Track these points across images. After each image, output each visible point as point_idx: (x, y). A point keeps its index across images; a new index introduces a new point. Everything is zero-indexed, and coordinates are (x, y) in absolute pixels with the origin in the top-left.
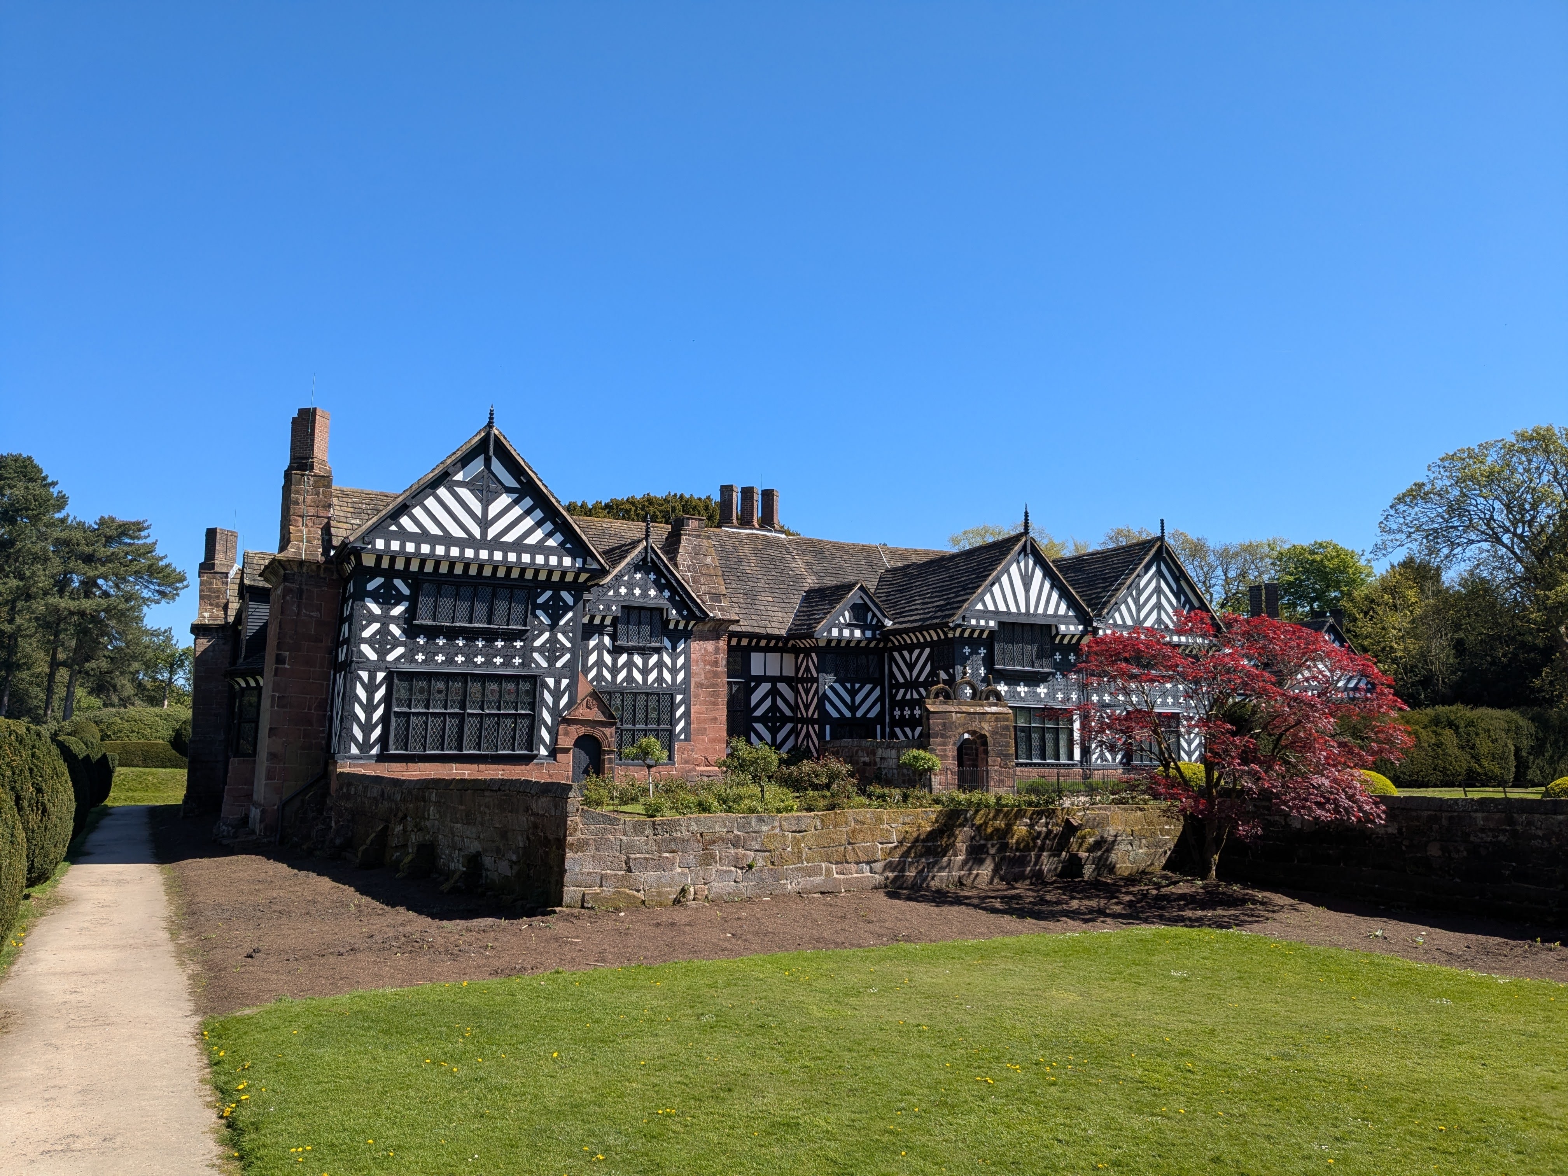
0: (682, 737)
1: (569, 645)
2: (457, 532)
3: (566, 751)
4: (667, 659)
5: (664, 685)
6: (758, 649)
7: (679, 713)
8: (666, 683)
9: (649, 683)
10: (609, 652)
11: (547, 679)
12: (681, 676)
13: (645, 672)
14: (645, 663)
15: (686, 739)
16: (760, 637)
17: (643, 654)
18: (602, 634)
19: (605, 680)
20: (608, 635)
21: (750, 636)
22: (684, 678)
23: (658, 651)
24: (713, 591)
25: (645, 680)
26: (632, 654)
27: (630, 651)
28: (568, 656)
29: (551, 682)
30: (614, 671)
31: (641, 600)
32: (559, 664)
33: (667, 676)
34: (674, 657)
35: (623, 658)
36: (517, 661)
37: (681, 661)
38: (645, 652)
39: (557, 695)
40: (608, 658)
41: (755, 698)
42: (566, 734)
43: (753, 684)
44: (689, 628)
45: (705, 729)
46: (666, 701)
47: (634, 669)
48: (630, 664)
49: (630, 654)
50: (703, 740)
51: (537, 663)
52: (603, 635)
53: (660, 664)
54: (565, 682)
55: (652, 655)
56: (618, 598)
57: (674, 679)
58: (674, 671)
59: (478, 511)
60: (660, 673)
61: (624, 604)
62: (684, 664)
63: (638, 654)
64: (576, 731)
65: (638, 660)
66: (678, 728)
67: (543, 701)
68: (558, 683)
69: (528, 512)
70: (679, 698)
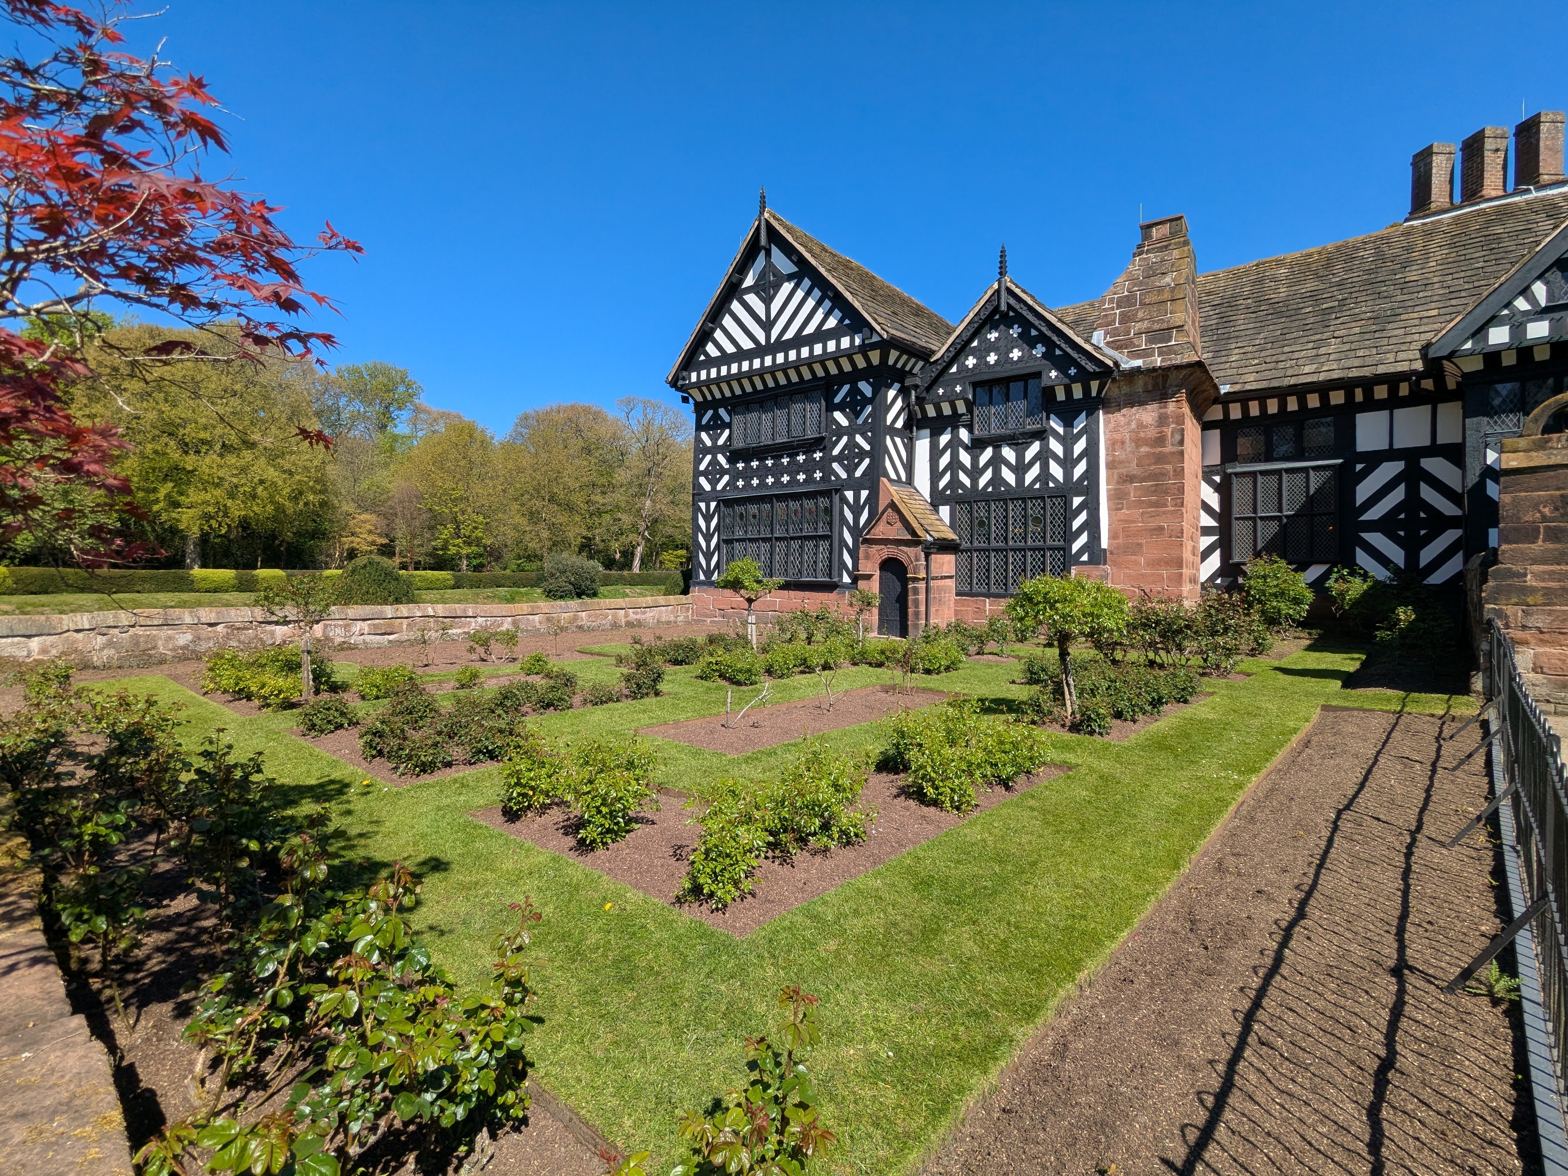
0: (1085, 558)
1: (867, 447)
2: (747, 344)
3: (868, 577)
4: (1056, 447)
5: (1051, 485)
6: (1371, 405)
7: (1076, 524)
8: (1055, 480)
9: (1027, 483)
10: (967, 448)
11: (846, 493)
12: (1080, 469)
13: (1020, 469)
14: (1020, 457)
15: (1090, 562)
16: (1368, 383)
17: (1017, 444)
18: (955, 429)
19: (962, 485)
20: (964, 426)
21: (1347, 385)
22: (1087, 471)
23: (1041, 435)
24: (1156, 326)
25: (1020, 480)
26: (1000, 446)
27: (996, 442)
28: (867, 461)
29: (849, 495)
30: (975, 473)
31: (998, 368)
32: (858, 473)
33: (1056, 470)
34: (1068, 442)
35: (988, 453)
36: (818, 475)
37: (1080, 446)
38: (1019, 441)
39: (857, 511)
40: (965, 458)
41: (1364, 491)
42: (867, 557)
43: (1359, 467)
44: (1094, 394)
45: (1140, 545)
46: (1052, 508)
47: (1003, 468)
48: (997, 461)
49: (997, 448)
50: (1137, 563)
51: (837, 476)
52: (958, 427)
53: (1044, 456)
54: (864, 494)
55: (1032, 443)
56: (964, 374)
57: (1068, 474)
58: (1068, 463)
59: (761, 312)
60: (1045, 467)
61: (973, 379)
62: (1086, 449)
63: (1009, 445)
64: (881, 553)
65: (1009, 453)
66: (1076, 547)
67: (843, 520)
68: (857, 497)
69: (808, 294)
70: (1077, 501)
